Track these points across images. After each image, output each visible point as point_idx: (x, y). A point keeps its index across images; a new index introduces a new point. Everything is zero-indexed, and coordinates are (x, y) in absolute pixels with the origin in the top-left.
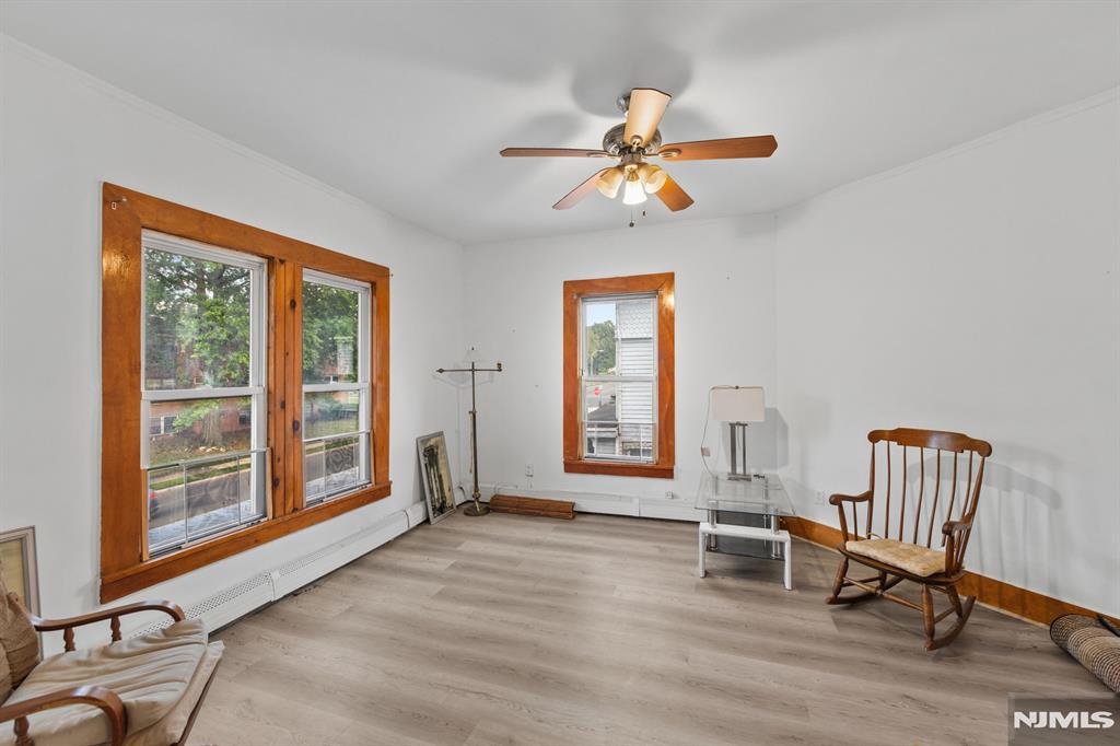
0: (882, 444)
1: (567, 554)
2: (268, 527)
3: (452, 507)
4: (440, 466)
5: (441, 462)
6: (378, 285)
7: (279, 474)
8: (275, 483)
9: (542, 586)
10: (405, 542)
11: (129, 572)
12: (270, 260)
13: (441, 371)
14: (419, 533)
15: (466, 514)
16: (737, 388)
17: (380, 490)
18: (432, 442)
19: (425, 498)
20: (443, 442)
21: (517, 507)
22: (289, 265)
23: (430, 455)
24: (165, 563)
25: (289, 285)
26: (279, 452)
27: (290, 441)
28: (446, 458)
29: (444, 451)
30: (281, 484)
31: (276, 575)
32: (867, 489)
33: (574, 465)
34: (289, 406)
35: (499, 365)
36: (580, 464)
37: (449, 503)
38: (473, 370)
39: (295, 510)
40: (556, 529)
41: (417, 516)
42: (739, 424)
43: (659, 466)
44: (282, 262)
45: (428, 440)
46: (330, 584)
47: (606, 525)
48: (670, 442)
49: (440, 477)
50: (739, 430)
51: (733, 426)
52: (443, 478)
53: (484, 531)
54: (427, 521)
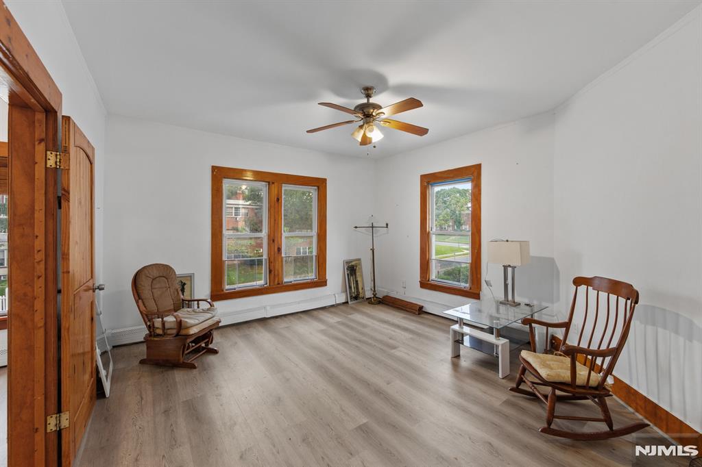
0: (583, 288)
1: (393, 329)
2: (266, 288)
3: (363, 298)
4: (357, 276)
5: (358, 274)
6: (320, 187)
7: (272, 268)
8: (270, 271)
9: (364, 339)
10: (333, 309)
11: (219, 293)
12: (269, 182)
13: (356, 227)
14: (342, 307)
15: (369, 303)
16: (507, 241)
17: (321, 282)
18: (353, 263)
19: (346, 291)
20: (360, 264)
21: (393, 303)
22: (276, 184)
23: (352, 270)
24: (231, 293)
25: (276, 192)
26: (272, 259)
27: (276, 255)
28: (362, 272)
29: (361, 269)
30: (273, 272)
31: (268, 308)
32: (566, 320)
33: (426, 284)
34: (276, 242)
35: (387, 225)
36: (428, 284)
37: (361, 295)
38: (373, 227)
39: (278, 284)
40: (404, 318)
41: (341, 299)
42: (509, 266)
43: (471, 291)
44: (273, 183)
45: (351, 262)
46: (291, 317)
47: (434, 321)
48: (479, 276)
49: (357, 281)
50: (510, 270)
51: (505, 268)
52: (359, 282)
53: (368, 312)
54: (347, 302)
